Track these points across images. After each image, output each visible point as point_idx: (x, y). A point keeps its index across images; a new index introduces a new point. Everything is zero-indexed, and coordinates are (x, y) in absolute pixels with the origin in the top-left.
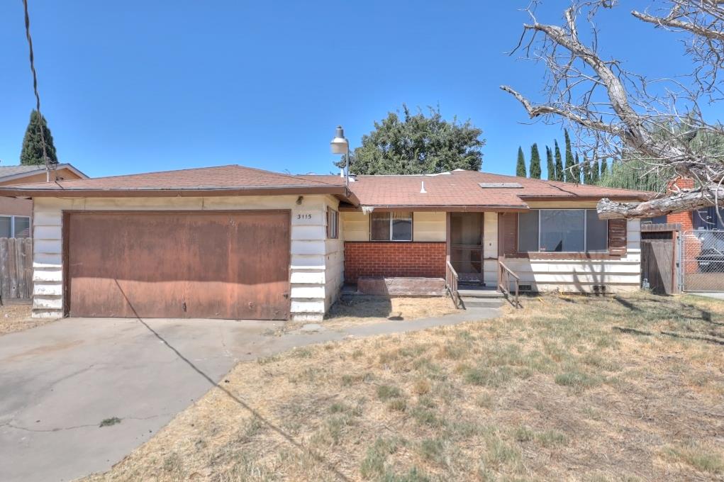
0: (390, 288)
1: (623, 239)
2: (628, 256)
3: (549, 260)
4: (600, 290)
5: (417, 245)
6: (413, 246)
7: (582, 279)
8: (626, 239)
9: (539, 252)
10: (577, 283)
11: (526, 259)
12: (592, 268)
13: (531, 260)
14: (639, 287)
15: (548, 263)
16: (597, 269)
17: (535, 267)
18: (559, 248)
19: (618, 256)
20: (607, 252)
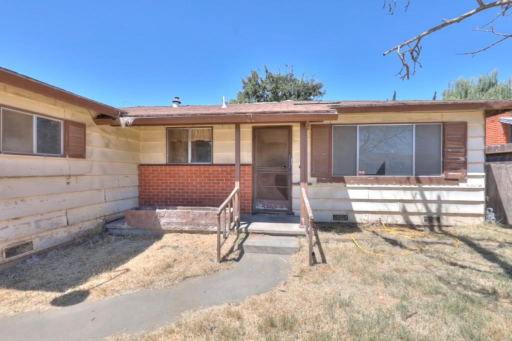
0: (163, 221)
1: (463, 159)
2: (469, 180)
3: (370, 186)
4: (433, 222)
5: (215, 168)
6: (211, 169)
7: (411, 208)
8: (466, 159)
9: (358, 176)
10: (404, 213)
11: (341, 184)
12: (423, 195)
13: (348, 185)
14: (482, 219)
15: (368, 188)
16: (430, 196)
17: (353, 194)
18: (382, 171)
19: (456, 180)
20: (443, 176)
